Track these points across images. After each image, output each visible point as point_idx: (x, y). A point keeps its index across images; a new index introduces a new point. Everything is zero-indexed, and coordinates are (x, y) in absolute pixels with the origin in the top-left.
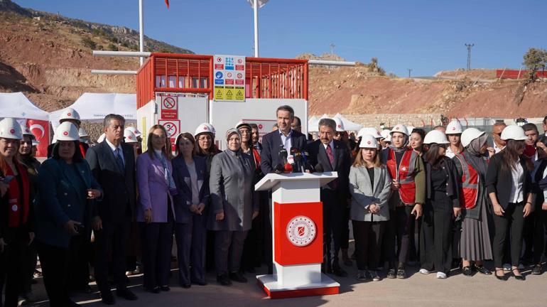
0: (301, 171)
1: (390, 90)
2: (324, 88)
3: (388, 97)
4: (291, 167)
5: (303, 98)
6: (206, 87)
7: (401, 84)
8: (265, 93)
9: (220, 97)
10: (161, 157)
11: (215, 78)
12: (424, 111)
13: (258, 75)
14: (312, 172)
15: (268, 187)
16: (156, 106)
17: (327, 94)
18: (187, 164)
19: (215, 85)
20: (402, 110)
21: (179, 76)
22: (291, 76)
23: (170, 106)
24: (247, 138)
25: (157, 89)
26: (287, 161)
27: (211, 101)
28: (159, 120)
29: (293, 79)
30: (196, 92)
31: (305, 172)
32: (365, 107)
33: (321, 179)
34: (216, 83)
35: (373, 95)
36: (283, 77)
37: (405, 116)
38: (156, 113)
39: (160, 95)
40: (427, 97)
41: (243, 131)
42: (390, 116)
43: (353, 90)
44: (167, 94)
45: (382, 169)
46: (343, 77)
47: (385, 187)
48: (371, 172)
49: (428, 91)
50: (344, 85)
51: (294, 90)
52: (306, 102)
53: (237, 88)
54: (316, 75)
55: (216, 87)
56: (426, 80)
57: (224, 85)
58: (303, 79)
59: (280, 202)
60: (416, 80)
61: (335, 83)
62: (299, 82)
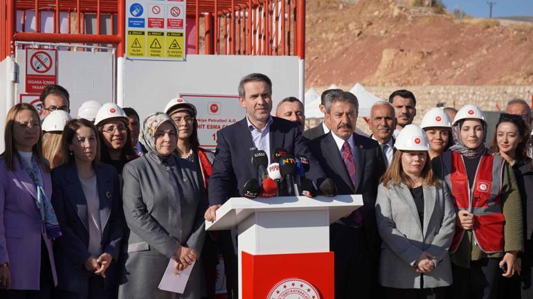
0: (293, 194)
1: (456, 41)
2: (331, 36)
3: (450, 55)
4: (276, 185)
5: (295, 54)
6: (109, 32)
7: (474, 29)
8: (222, 45)
9: (137, 52)
10: (30, 165)
11: (128, 15)
12: (519, 81)
13: (210, 10)
14: (314, 195)
15: (231, 222)
16: (17, 67)
17: (337, 48)
18: (81, 180)
19: (128, 29)
20: (476, 78)
21: (60, 11)
22: (271, 13)
23: (42, 69)
24: (187, 131)
25: (19, 36)
26: (266, 173)
27: (120, 59)
28: (21, 95)
29: (277, 19)
30: (91, 41)
31: (301, 194)
32: (409, 73)
33: (332, 209)
34: (131, 25)
35: (424, 50)
36: (258, 15)
37: (483, 89)
38: (16, 80)
39: (23, 47)
40: (523, 54)
41: (179, 119)
42: (454, 90)
43: (385, 41)
44: (36, 45)
45: (437, 189)
46: (366, 15)
47: (444, 224)
48: (417, 194)
49: (524, 44)
50: (368, 30)
51: (278, 39)
52: (301, 62)
53: (170, 34)
54: (317, 12)
55: (131, 33)
56: (521, 23)
57: (146, 29)
58: (295, 19)
59: (253, 252)
60: (504, 23)
61: (351, 26)
62: (287, 24)
